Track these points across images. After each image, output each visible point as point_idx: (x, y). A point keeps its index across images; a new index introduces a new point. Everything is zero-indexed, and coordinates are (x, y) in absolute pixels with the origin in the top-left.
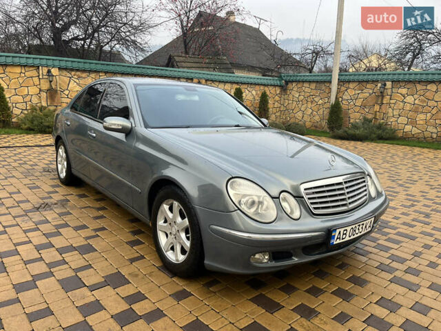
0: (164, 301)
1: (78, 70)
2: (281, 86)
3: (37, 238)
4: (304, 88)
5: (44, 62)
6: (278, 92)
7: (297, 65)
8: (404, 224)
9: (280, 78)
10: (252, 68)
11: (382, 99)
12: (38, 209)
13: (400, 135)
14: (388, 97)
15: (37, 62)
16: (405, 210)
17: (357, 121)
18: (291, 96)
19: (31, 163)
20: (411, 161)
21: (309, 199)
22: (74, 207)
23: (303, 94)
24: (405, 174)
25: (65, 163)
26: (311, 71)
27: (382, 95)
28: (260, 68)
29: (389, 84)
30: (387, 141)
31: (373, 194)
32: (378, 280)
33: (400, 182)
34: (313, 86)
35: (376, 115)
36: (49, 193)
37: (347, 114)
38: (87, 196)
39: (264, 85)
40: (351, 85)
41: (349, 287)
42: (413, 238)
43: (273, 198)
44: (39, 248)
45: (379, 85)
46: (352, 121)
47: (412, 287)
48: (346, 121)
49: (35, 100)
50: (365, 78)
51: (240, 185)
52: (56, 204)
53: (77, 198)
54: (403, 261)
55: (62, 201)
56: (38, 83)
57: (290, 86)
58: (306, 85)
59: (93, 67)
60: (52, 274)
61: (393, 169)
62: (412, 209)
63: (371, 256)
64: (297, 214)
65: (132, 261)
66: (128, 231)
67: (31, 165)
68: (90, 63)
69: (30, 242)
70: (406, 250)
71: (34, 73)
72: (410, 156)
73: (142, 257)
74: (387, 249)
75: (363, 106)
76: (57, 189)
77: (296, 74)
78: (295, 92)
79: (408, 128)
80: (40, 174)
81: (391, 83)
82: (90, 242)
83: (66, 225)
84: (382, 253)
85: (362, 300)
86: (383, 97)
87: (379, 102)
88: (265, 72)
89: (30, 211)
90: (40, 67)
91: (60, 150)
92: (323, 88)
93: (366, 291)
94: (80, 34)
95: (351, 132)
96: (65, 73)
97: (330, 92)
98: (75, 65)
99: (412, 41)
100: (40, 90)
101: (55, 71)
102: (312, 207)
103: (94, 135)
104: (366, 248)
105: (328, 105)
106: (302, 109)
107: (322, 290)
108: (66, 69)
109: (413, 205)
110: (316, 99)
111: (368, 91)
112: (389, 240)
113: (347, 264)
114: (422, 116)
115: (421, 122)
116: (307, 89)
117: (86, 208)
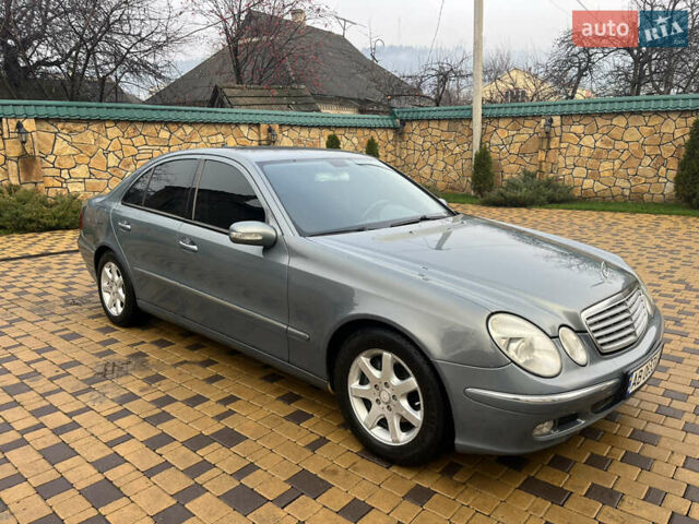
0: (400, 509)
1: (67, 120)
2: (395, 129)
3: (138, 429)
4: (430, 130)
5: (9, 110)
6: (391, 138)
7: (415, 94)
9: (391, 112)
10: (343, 101)
11: (549, 143)
12: (104, 375)
13: (578, 194)
14: (557, 139)
17: (514, 176)
18: (411, 143)
19: (35, 290)
22: (161, 366)
23: (429, 138)
26: (437, 102)
27: (548, 137)
28: (355, 100)
29: (557, 120)
30: (562, 205)
34: (445, 126)
35: (541, 166)
36: (104, 343)
37: (499, 166)
38: (170, 344)
39: (370, 128)
40: (502, 123)
43: (551, 338)
45: (543, 121)
46: (506, 177)
48: (498, 177)
50: (522, 111)
51: (503, 324)
52: (128, 362)
53: (155, 348)
56: (1, 146)
57: (408, 127)
58: (432, 124)
59: (94, 113)
60: (202, 488)
66: (274, 397)
67: (38, 295)
68: (88, 107)
69: (130, 436)
72: (604, 227)
75: (522, 154)
76: (112, 335)
77: (415, 109)
78: (416, 136)
79: (588, 183)
80: (64, 310)
81: (559, 118)
82: (227, 423)
85: (664, 466)
87: (545, 147)
88: (363, 106)
89: (93, 380)
90: (5, 120)
92: (460, 128)
93: (663, 451)
95: (510, 194)
96: (46, 126)
97: (471, 135)
98: (63, 112)
100: (6, 158)
101: (29, 125)
102: (598, 342)
103: (195, 248)
105: (470, 155)
106: (430, 162)
107: (606, 458)
108: (47, 120)
110: (451, 146)
111: (527, 131)
114: (607, 165)
115: (607, 174)
116: (436, 130)
117: (182, 363)
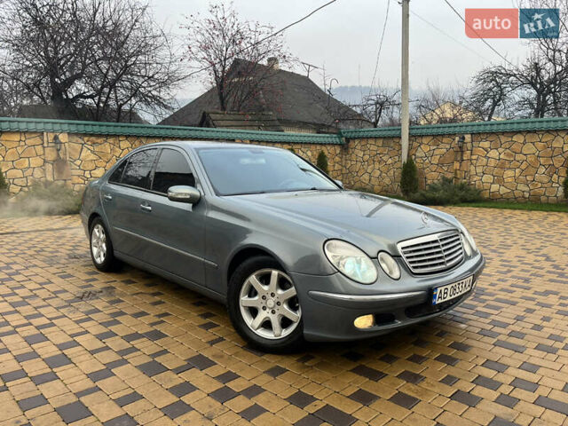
0: (259, 378)
1: (92, 135)
2: (340, 145)
3: (94, 328)
4: (368, 146)
5: (49, 126)
6: (338, 152)
7: (358, 119)
8: (502, 290)
9: (340, 134)
10: (303, 125)
11: (462, 155)
12: (81, 298)
13: (487, 196)
14: (469, 152)
15: (40, 127)
16: (502, 276)
17: (436, 181)
18: (353, 156)
19: (50, 250)
20: (501, 225)
21: (408, 258)
22: (123, 295)
23: (368, 152)
24: (497, 239)
25: (104, 245)
26: (375, 125)
27: (461, 150)
28: (315, 124)
29: (468, 138)
30: (473, 204)
31: (469, 252)
32: (481, 345)
33: (493, 248)
34: (380, 142)
35: (456, 174)
36: (87, 281)
37: (422, 174)
38: (134, 282)
39: (321, 144)
40: (425, 140)
41: (452, 352)
42: (514, 304)
43: (371, 258)
44: (100, 337)
45: (457, 139)
46: (429, 182)
47: (518, 350)
48: (422, 182)
49: (38, 174)
50: (440, 131)
51: (336, 247)
52: (101, 292)
53: (123, 284)
54: (505, 325)
55: (105, 288)
56: (42, 152)
57: (352, 144)
58: (371, 141)
59: (111, 130)
60: (126, 362)
61: (483, 234)
62: (509, 275)
63: (471, 323)
64: (396, 274)
65: (212, 343)
66: (196, 314)
67: (50, 252)
68: (107, 126)
69: (87, 332)
70: (508, 315)
71: (37, 140)
72: (500, 219)
73: (221, 339)
74: (486, 315)
75: (440, 164)
76: (95, 276)
77: (357, 129)
78: (358, 151)
79: (495, 187)
80: (66, 261)
81: (469, 136)
82: (158, 328)
83: (121, 313)
84: (482, 320)
85: (467, 364)
86: (462, 152)
87: (459, 159)
88: (319, 128)
89: (73, 301)
90: (45, 134)
91: (96, 230)
92: (392, 145)
93: (470, 356)
94: (86, 90)
95: (430, 195)
96: (75, 139)
97: (401, 149)
98: (89, 129)
99: (491, 85)
100: (45, 161)
101: (63, 138)
102: (410, 266)
103: (150, 208)
104: (464, 316)
105: (400, 165)
106: (369, 171)
107: (424, 357)
108: (77, 134)
109: (509, 271)
110: (385, 158)
111: (444, 148)
112: (488, 306)
113: (446, 332)
114: (510, 173)
115: (510, 180)
116: (373, 146)
117: (138, 294)
